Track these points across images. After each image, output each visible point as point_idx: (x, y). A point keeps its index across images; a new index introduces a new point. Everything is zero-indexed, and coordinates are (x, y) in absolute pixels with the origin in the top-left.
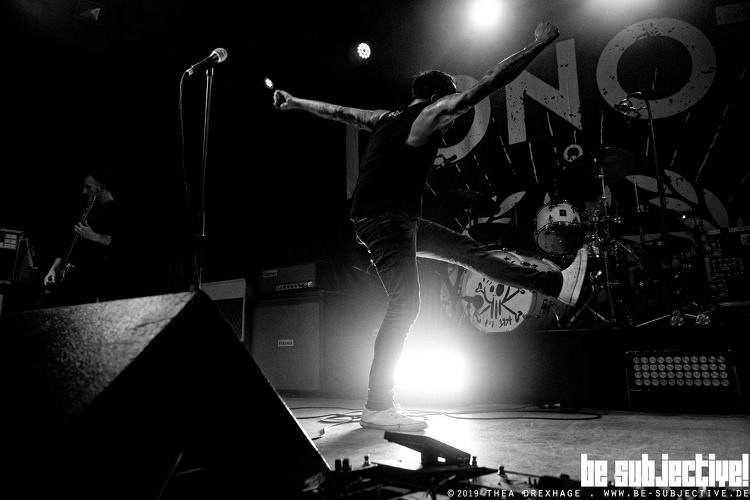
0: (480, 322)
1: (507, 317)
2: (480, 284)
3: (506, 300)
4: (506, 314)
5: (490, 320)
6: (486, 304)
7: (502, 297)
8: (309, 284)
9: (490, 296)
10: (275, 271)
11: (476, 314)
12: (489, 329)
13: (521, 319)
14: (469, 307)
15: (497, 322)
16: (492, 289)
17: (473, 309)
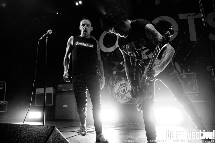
0: (118, 99)
1: (126, 98)
2: (119, 89)
3: (125, 94)
4: (125, 98)
5: (121, 99)
6: (120, 95)
7: (124, 93)
8: (72, 89)
9: (121, 92)
10: (62, 85)
11: (117, 97)
12: (121, 101)
13: (129, 99)
14: (116, 96)
15: (123, 99)
16: (122, 91)
17: (117, 96)
